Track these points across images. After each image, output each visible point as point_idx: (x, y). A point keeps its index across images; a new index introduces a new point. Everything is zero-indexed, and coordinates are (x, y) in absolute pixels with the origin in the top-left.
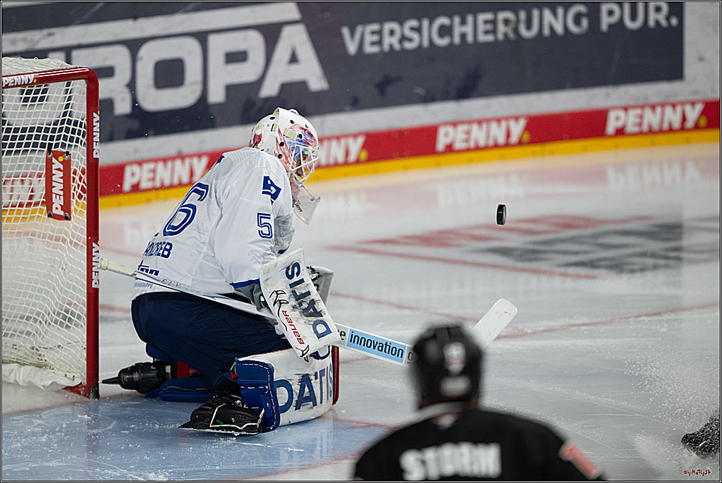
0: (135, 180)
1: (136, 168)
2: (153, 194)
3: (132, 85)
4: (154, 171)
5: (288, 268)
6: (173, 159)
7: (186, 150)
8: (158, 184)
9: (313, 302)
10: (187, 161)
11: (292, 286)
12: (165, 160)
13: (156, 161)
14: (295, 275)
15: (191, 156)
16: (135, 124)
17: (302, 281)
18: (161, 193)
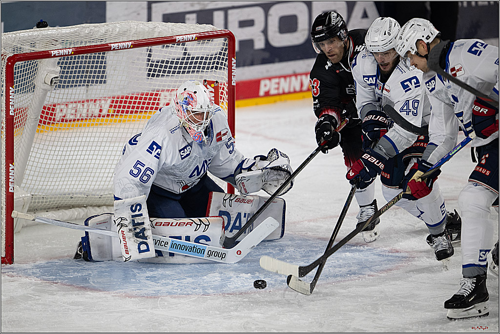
0: (266, 89)
1: (267, 82)
2: (277, 98)
3: (265, 32)
4: (278, 83)
5: (133, 206)
6: (290, 76)
7: (298, 71)
8: (281, 91)
9: (144, 229)
10: (299, 77)
11: (133, 216)
12: (285, 77)
13: (280, 77)
14: (137, 210)
15: (301, 74)
16: (267, 55)
17: (141, 215)
18: (283, 97)
